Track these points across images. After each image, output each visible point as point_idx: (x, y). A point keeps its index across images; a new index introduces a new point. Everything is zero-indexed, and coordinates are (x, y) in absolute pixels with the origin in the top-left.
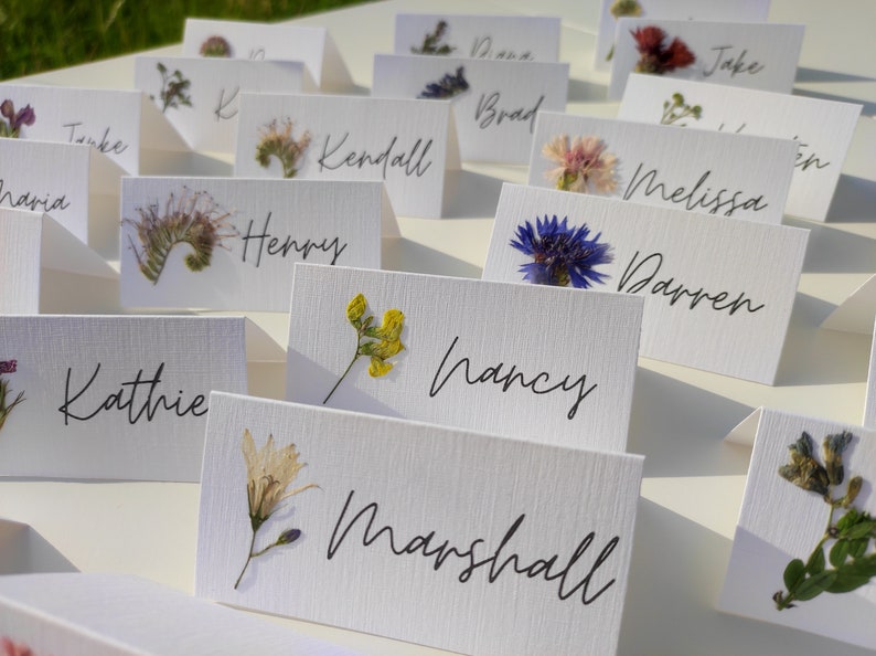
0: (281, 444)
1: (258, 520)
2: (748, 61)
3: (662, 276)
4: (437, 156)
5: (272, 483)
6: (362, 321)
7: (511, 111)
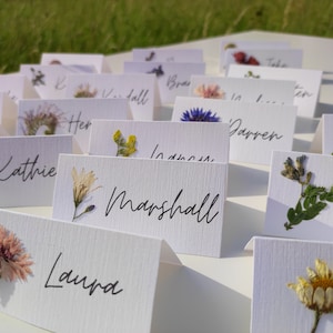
0: (87, 172)
1: (77, 203)
2: (281, 64)
3: (242, 128)
4: (150, 96)
5: (84, 187)
6: (119, 140)
7: (182, 82)
